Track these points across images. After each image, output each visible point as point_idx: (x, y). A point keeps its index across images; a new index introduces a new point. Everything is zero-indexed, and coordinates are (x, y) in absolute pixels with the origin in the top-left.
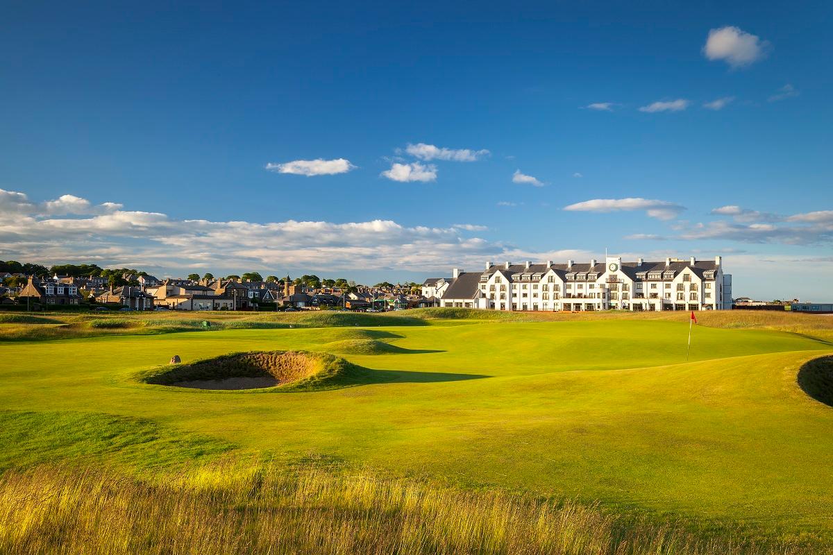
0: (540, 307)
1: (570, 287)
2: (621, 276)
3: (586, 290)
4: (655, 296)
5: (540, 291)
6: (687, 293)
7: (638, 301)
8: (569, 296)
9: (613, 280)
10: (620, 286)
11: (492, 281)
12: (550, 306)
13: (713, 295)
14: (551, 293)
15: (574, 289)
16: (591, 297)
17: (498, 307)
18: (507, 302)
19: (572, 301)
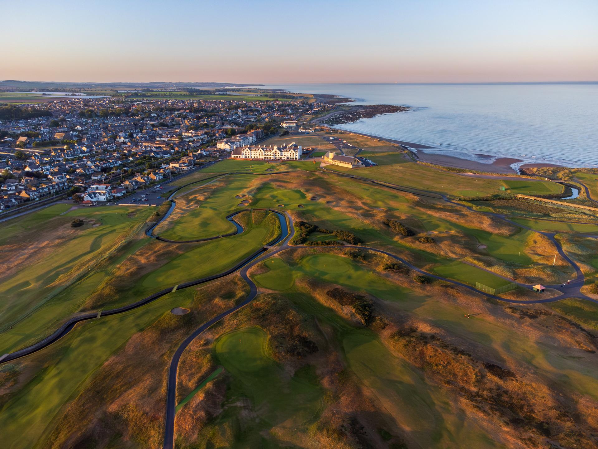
0: (258, 158)
2: (278, 151)
3: (269, 153)
4: (285, 155)
5: (258, 154)
7: (281, 157)
8: (265, 155)
9: (276, 151)
10: (277, 153)
11: (246, 150)
12: (261, 158)
14: (261, 154)
15: (266, 153)
16: (270, 155)
17: (247, 157)
18: (250, 156)
19: (266, 156)
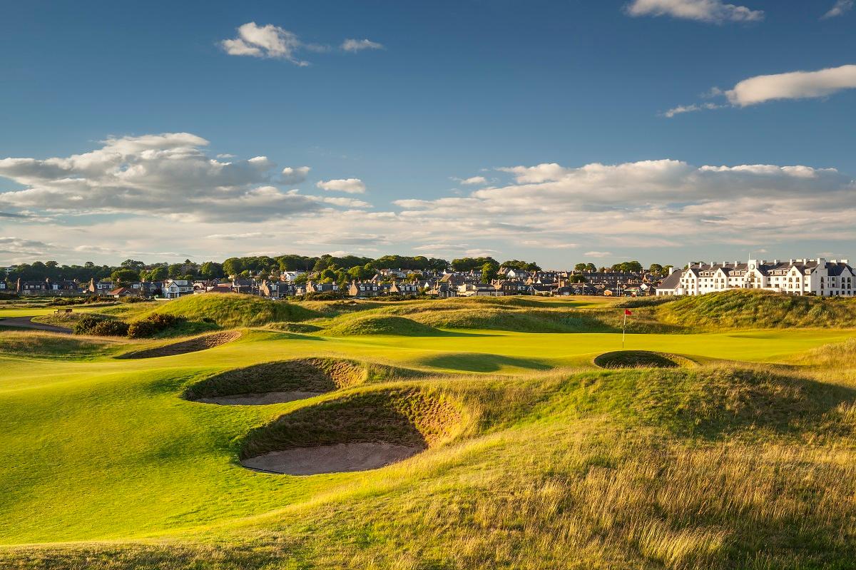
1: (730, 280)
2: (758, 274)
3: (740, 282)
4: (777, 286)
5: (714, 283)
6: (794, 283)
8: (730, 286)
9: (753, 275)
10: (756, 279)
11: (686, 276)
13: (809, 285)
14: (720, 285)
15: (733, 282)
